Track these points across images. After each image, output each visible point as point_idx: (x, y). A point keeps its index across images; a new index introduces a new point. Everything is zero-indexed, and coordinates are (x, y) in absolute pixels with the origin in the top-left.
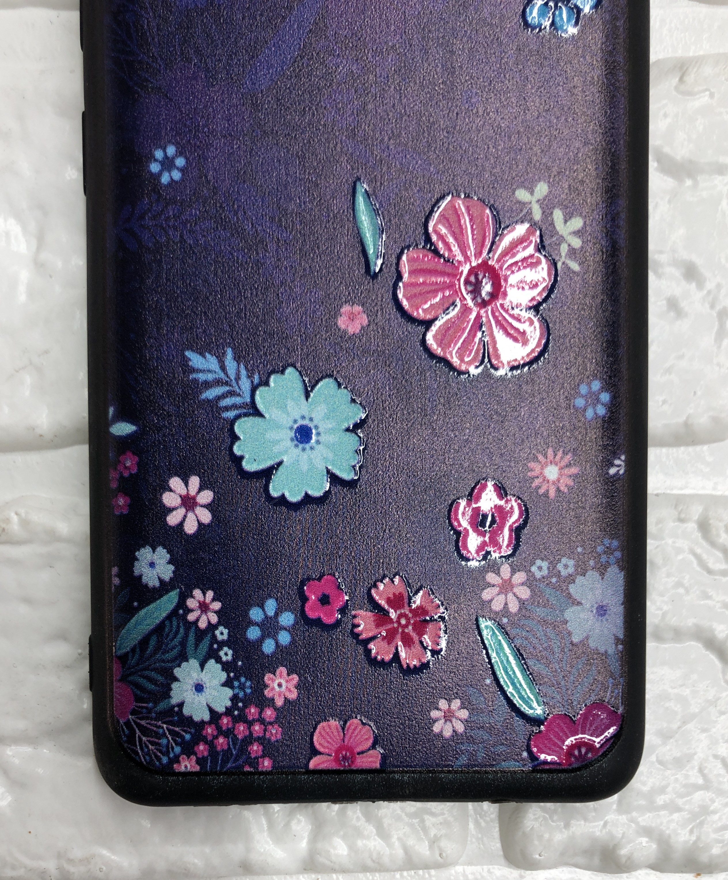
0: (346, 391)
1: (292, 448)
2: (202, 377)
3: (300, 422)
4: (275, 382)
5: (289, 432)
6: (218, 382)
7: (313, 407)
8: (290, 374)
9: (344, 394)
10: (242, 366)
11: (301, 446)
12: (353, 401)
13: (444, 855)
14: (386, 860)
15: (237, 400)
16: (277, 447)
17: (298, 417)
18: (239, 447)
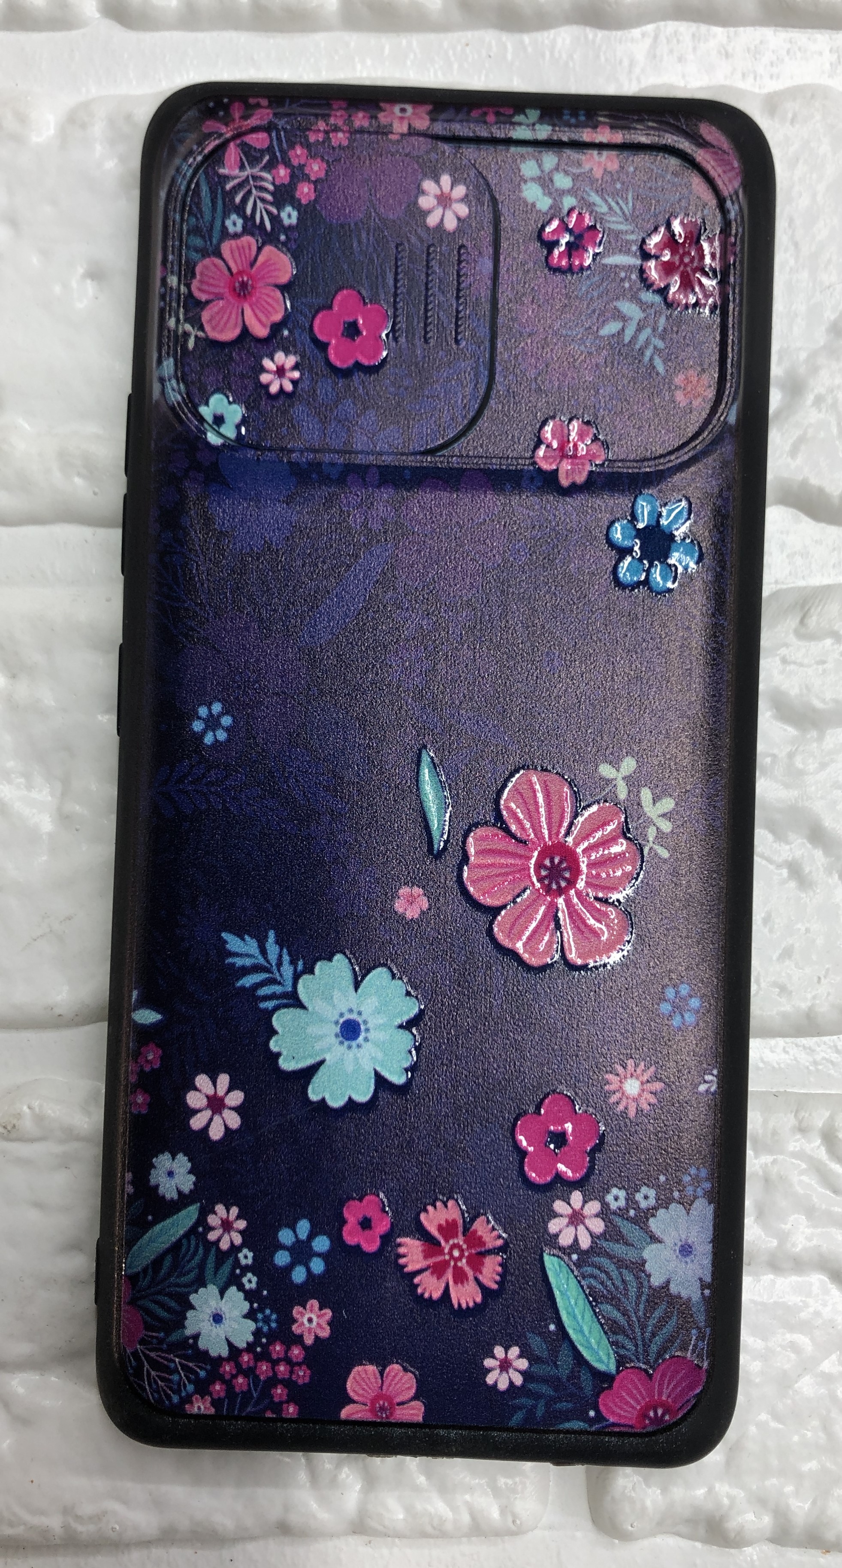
0: (400, 982)
1: (337, 1044)
2: (239, 962)
3: (348, 1016)
4: (321, 969)
5: (333, 1026)
6: (256, 969)
7: (362, 999)
8: (338, 961)
9: (399, 987)
10: (285, 950)
11: (346, 1043)
12: (408, 994)
13: (518, 1522)
14: (449, 1527)
15: (277, 989)
16: (320, 1043)
17: (344, 1010)
18: (277, 1042)
